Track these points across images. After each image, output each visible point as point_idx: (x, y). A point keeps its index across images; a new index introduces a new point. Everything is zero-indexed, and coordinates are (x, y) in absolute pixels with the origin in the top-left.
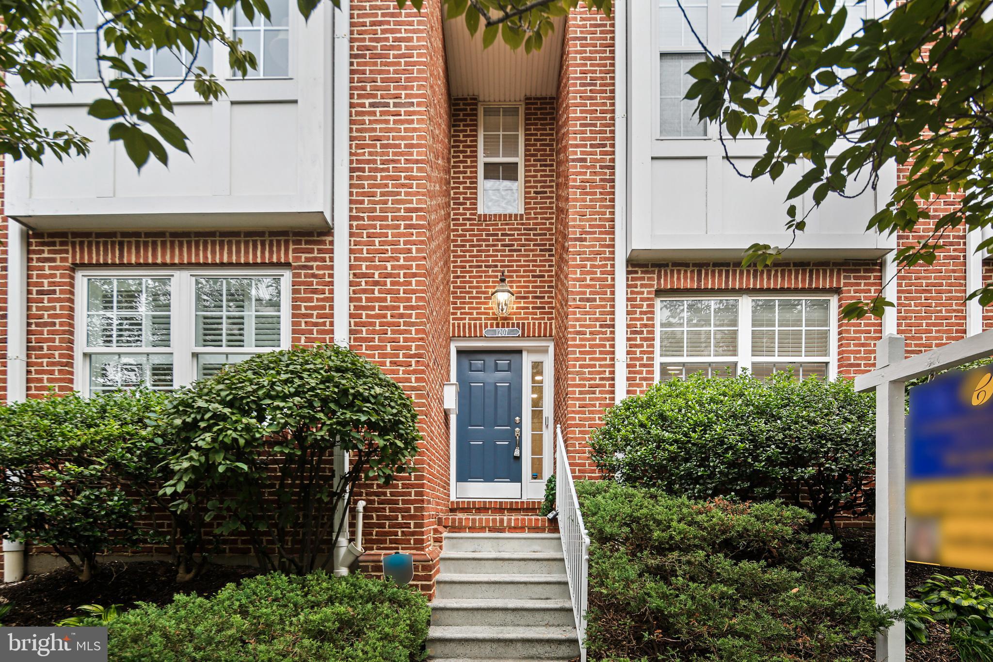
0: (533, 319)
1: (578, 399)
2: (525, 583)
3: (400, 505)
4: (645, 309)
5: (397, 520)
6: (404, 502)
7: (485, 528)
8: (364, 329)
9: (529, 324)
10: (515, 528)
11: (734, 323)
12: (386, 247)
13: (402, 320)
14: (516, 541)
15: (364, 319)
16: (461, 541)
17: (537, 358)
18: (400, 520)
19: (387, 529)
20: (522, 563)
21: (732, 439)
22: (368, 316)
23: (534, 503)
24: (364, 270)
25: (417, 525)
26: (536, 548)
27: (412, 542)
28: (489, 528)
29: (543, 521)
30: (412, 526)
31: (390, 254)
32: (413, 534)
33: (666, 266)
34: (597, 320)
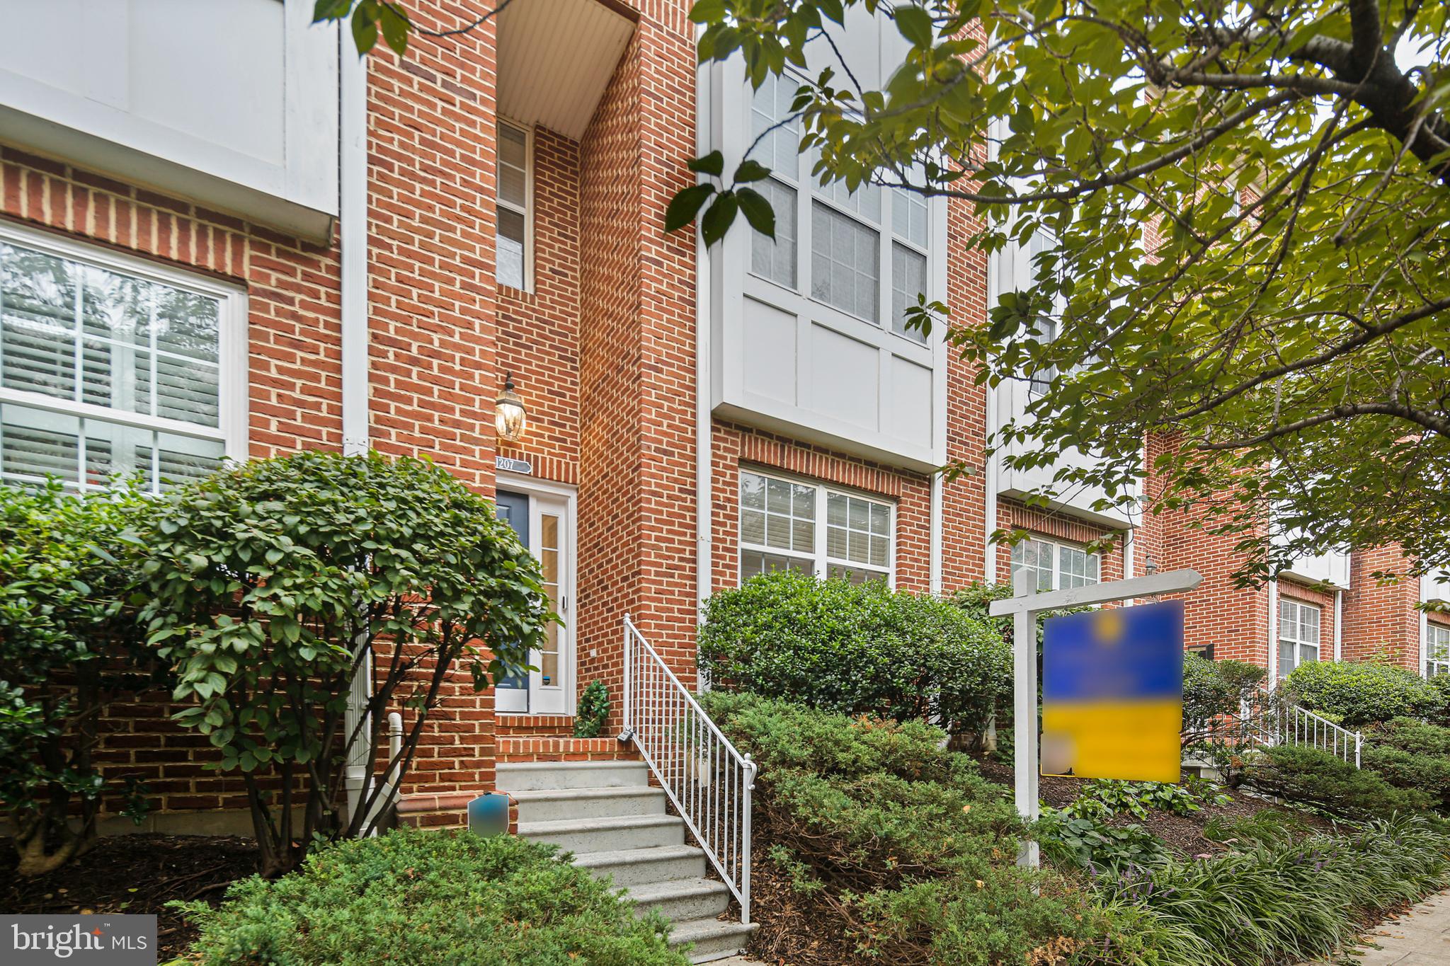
0: (549, 453)
1: (654, 582)
2: (630, 828)
3: (458, 721)
4: (728, 479)
5: (452, 743)
6: (464, 716)
7: (532, 755)
8: (393, 432)
9: (544, 459)
10: (574, 754)
11: (811, 513)
12: (431, 308)
13: (458, 431)
14: (589, 773)
15: (393, 414)
16: (511, 775)
17: (550, 510)
18: (457, 744)
19: (436, 758)
20: (610, 801)
22: (399, 411)
23: (552, 719)
24: (392, 334)
25: (484, 752)
26: (615, 780)
27: (477, 777)
28: (538, 755)
29: (612, 744)
30: (477, 753)
31: (436, 321)
32: (478, 764)
33: (750, 431)
34: (676, 481)
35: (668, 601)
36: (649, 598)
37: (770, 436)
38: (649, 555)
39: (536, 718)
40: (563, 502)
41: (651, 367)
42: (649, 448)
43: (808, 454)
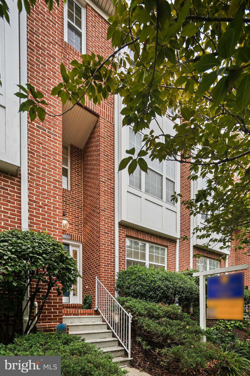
0: (75, 233)
1: (104, 268)
2: (98, 333)
3: (53, 304)
4: (123, 240)
5: (51, 310)
6: (54, 303)
7: (71, 314)
8: (35, 226)
9: (73, 235)
10: (82, 314)
11: (145, 250)
12: (45, 192)
13: (52, 226)
14: (87, 319)
15: (35, 221)
16: (66, 319)
17: (75, 249)
18: (52, 310)
19: (47, 314)
20: (93, 326)
21: (162, 286)
22: (36, 220)
24: (34, 199)
25: (59, 312)
26: (94, 321)
27: (58, 319)
28: (73, 314)
29: (93, 311)
30: (58, 313)
31: (46, 196)
32: (58, 316)
33: (129, 228)
34: (109, 241)
35: (107, 273)
36: (102, 272)
37: (134, 229)
38: (102, 260)
39: (72, 305)
40: (78, 246)
41: (103, 210)
42: (102, 232)
43: (144, 234)
